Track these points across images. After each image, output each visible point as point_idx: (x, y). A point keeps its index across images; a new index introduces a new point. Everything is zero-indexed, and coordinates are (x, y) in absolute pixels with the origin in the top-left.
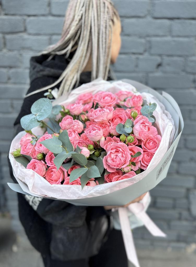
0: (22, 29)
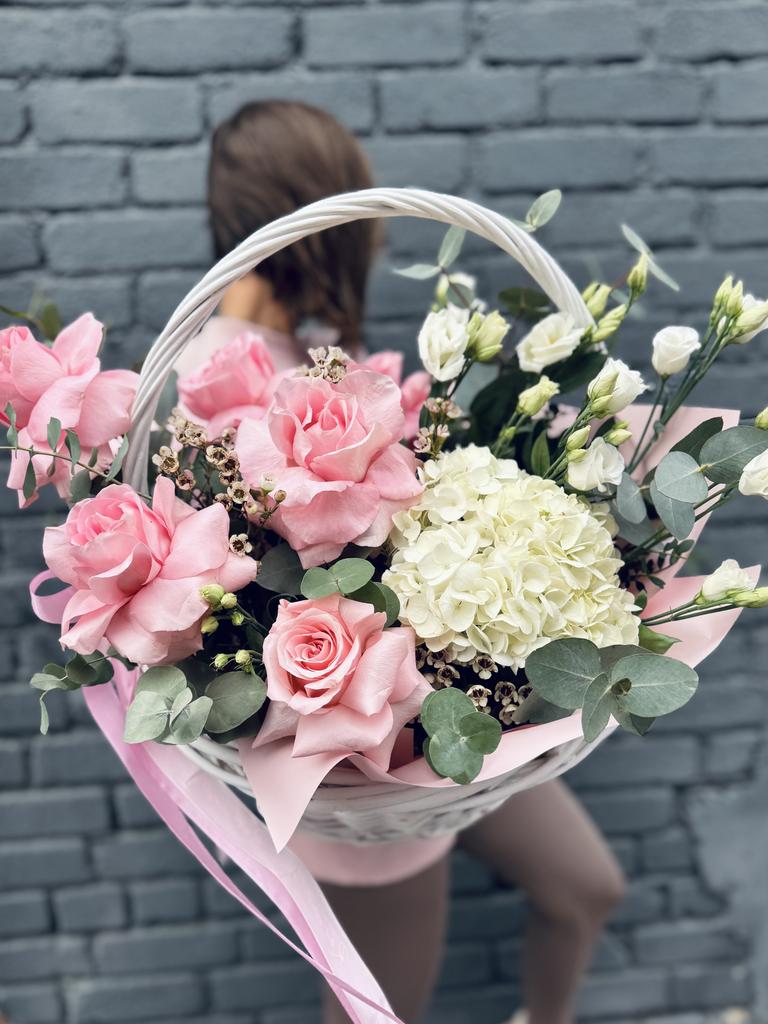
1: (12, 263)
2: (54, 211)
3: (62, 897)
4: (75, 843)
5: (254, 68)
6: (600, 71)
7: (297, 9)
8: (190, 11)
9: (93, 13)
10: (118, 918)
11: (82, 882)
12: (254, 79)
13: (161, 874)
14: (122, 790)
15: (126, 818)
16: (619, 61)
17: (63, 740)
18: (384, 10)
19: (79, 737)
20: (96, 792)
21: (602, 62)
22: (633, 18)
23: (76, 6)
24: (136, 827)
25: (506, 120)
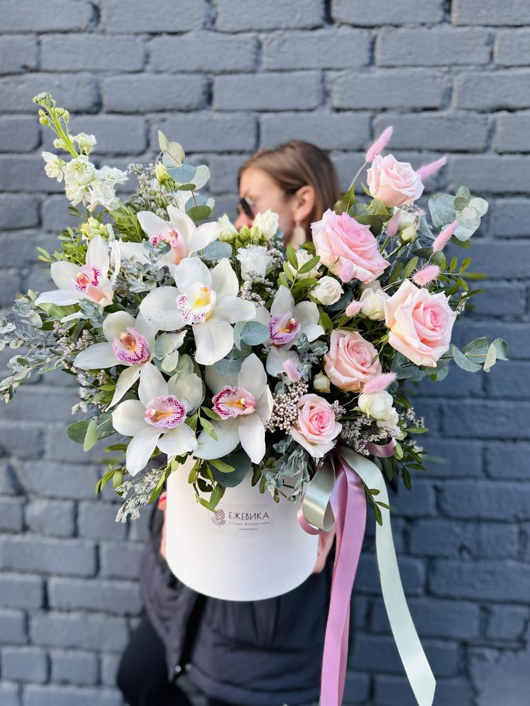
1: (22, 223)
2: (50, 194)
4: (18, 615)
5: (180, 111)
6: (413, 116)
7: (211, 76)
8: (144, 76)
9: (85, 76)
10: (42, 676)
11: (19, 645)
12: (181, 116)
13: (74, 648)
14: (53, 582)
15: (53, 602)
16: (426, 109)
17: (18, 538)
18: (266, 75)
19: (27, 538)
20: (35, 579)
21: (415, 110)
22: (438, 81)
23: (76, 72)
24: (61, 610)
25: (345, 147)
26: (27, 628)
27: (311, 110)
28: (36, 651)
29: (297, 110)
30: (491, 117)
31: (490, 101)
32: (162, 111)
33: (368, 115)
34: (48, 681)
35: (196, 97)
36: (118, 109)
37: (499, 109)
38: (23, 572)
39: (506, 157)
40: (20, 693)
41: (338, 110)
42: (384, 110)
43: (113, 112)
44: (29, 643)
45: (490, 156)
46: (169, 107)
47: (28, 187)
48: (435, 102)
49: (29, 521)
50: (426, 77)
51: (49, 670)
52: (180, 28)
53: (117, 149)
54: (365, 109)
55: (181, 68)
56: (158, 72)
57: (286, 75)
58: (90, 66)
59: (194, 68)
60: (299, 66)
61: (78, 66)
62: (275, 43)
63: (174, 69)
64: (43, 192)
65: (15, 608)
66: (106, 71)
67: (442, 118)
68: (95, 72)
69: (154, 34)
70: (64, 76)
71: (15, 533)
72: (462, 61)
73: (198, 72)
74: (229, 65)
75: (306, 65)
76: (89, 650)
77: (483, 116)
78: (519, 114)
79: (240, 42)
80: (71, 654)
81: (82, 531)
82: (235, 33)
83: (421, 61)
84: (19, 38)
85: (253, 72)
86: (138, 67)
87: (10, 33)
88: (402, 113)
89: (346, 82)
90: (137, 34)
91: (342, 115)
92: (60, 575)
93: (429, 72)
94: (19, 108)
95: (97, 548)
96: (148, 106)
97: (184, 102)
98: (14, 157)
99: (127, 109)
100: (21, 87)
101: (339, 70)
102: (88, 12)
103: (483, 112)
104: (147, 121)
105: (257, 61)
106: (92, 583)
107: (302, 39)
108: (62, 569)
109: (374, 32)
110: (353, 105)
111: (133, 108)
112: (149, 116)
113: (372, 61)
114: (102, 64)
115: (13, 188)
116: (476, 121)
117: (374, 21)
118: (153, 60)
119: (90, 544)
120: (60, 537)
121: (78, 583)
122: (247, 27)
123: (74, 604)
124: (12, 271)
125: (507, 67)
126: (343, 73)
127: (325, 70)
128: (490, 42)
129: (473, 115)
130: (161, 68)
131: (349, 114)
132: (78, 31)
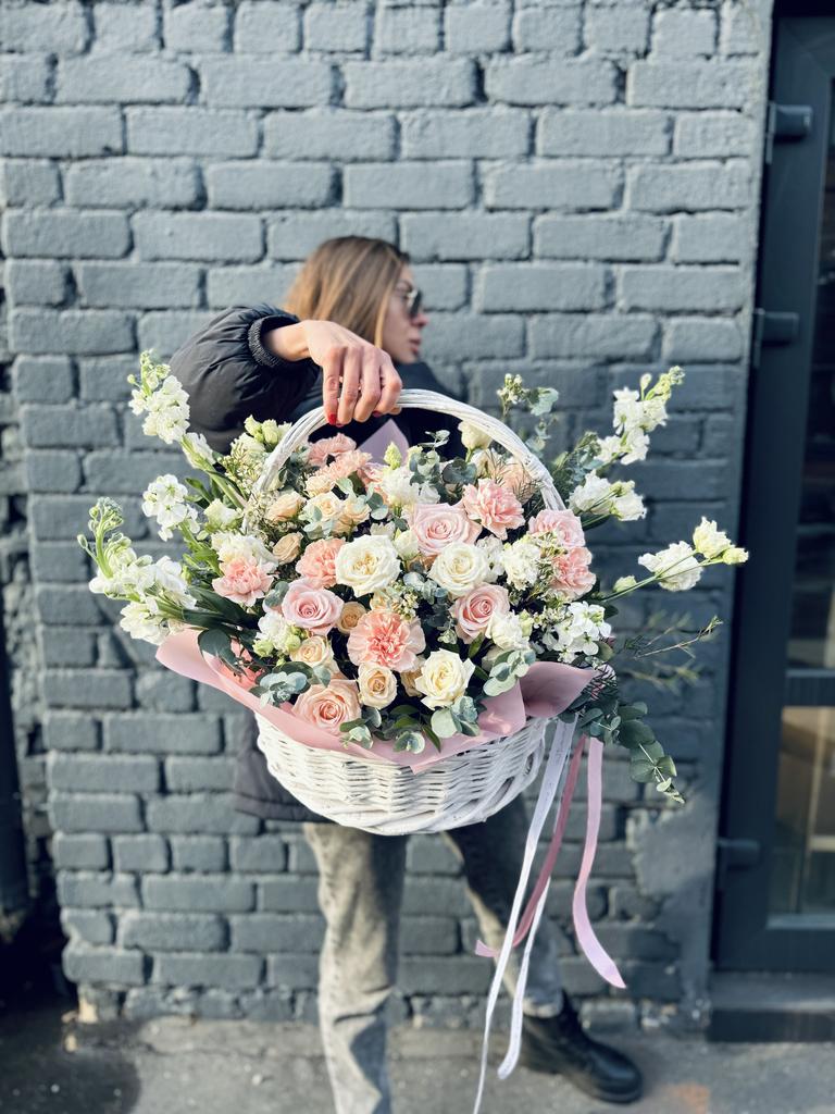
0: (129, 344)
1: (114, 347)
2: (147, 310)
3: (118, 840)
4: (131, 800)
5: (304, 208)
6: (579, 218)
7: (339, 165)
8: (258, 163)
9: (184, 162)
10: (161, 864)
11: (135, 833)
12: (303, 216)
13: (196, 833)
14: (170, 762)
15: (171, 785)
16: (594, 210)
17: (127, 716)
18: (407, 165)
19: (139, 714)
20: (149, 760)
21: (581, 211)
22: (609, 175)
23: (173, 156)
24: (180, 792)
25: (499, 255)
26: (142, 813)
27: (459, 209)
28: (154, 838)
29: (443, 210)
30: (667, 220)
31: (668, 200)
32: (281, 208)
33: (526, 215)
34: (169, 869)
35: (322, 191)
36: (228, 204)
37: (676, 211)
38: (135, 753)
39: (683, 269)
40: (138, 884)
41: (492, 210)
42: (545, 210)
43: (220, 209)
44: (146, 830)
45: (667, 267)
46: (291, 203)
47: (119, 302)
48: (606, 201)
49: (139, 694)
50: (596, 170)
51: (170, 858)
52: (300, 103)
53: (228, 256)
54: (523, 209)
55: (305, 153)
56: (275, 159)
57: (430, 165)
58: (190, 149)
59: (319, 154)
60: (447, 153)
61: (175, 149)
62: (417, 125)
63: (295, 155)
64: (138, 308)
65: (127, 793)
66: (210, 156)
67: (611, 221)
68: (197, 156)
69: (268, 110)
70: (158, 162)
71: (124, 710)
72: (637, 151)
73: (324, 159)
74: (362, 152)
75: (454, 154)
76: (215, 834)
77: (659, 219)
78: (699, 216)
79: (375, 122)
80: (194, 840)
81: (203, 705)
82: (369, 110)
83: (590, 149)
84: (98, 109)
85: (392, 160)
86: (251, 151)
87: (86, 103)
88: (567, 214)
89: (502, 175)
90: (247, 109)
91: (496, 216)
92: (178, 754)
93: (599, 164)
94: (104, 201)
95: (221, 722)
96: (265, 202)
97: (308, 197)
98: (101, 264)
99: (238, 205)
100: (104, 174)
101: (493, 159)
102: (184, 79)
103: (659, 214)
104: (264, 221)
105: (396, 147)
106: (217, 761)
107: (450, 120)
108: (181, 747)
109: (535, 113)
110: (509, 204)
111: (246, 204)
112: (265, 214)
113: (531, 150)
114: (204, 148)
115: (100, 303)
116: (651, 224)
117: (534, 99)
118: (267, 142)
119: (212, 718)
120: (177, 712)
121: (201, 761)
122: (383, 103)
123: (196, 784)
124: (105, 406)
125: (687, 160)
126: (498, 163)
127: (476, 160)
128: (670, 129)
129: (647, 217)
130: (279, 154)
131: (504, 215)
132: (173, 103)
